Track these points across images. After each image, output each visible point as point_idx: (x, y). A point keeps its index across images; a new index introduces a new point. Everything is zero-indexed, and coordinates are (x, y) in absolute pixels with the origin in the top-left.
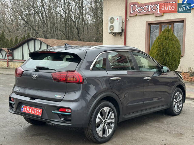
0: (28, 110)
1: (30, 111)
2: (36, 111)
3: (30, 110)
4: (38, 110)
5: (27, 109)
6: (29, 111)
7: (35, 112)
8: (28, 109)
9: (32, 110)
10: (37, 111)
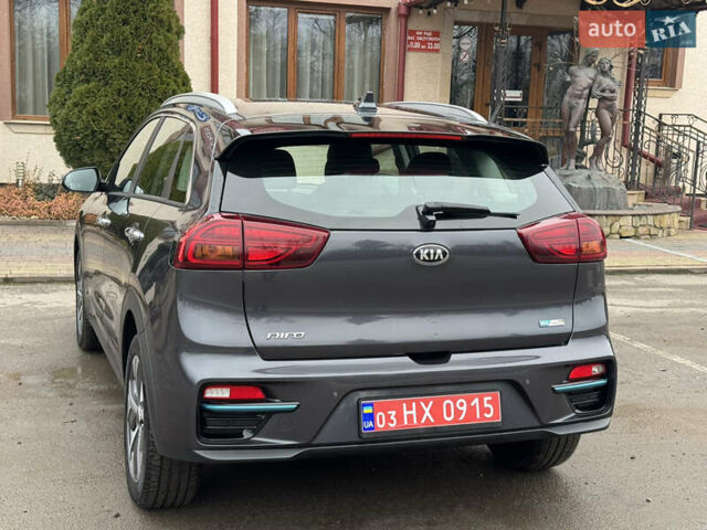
0: (410, 417)
1: (427, 414)
2: (464, 408)
3: (427, 410)
4: (476, 401)
5: (406, 413)
6: (419, 418)
7: (458, 413)
8: (414, 412)
9: (436, 411)
10: (471, 410)
